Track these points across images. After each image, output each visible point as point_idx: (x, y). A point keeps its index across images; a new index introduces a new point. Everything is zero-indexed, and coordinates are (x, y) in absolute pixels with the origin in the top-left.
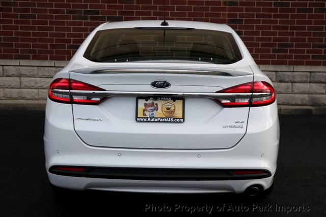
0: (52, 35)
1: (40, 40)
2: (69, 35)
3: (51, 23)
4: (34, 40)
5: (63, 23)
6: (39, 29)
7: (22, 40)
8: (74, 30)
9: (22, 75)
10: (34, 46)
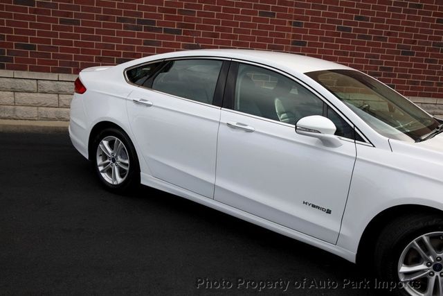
0: (98, 46)
1: (83, 51)
2: (119, 47)
3: (98, 31)
4: (77, 51)
5: (113, 33)
6: (84, 38)
7: (62, 50)
8: (126, 41)
9: (62, 91)
10: (76, 58)
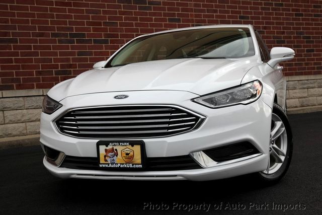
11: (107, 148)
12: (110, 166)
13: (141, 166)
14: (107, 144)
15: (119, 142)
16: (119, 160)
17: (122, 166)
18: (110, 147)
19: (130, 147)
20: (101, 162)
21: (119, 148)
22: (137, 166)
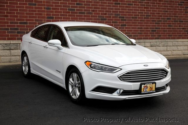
11: (144, 86)
12: (145, 92)
13: (155, 91)
14: (144, 84)
15: (149, 83)
16: (148, 90)
17: (149, 92)
18: (145, 85)
19: (152, 84)
20: (142, 91)
21: (148, 85)
22: (154, 91)
